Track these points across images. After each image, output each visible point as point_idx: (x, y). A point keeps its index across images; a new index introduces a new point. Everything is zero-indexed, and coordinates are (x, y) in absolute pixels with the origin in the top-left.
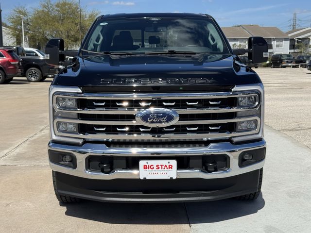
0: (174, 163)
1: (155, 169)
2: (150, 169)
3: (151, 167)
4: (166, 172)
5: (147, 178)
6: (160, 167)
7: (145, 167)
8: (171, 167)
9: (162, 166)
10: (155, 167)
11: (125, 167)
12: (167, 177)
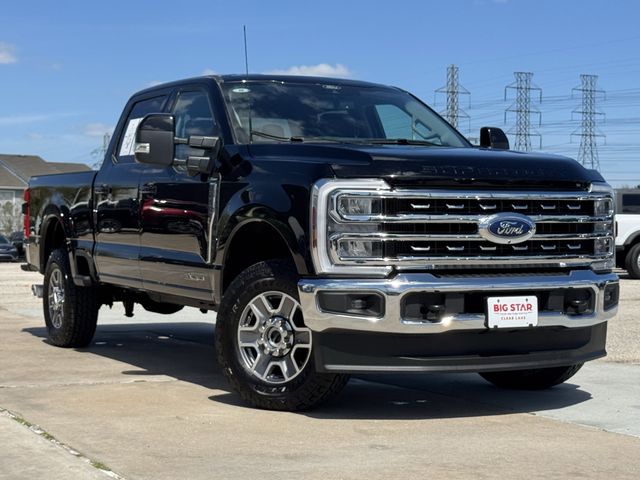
0: (533, 300)
1: (509, 311)
2: (503, 312)
3: (503, 308)
4: (523, 315)
5: (499, 327)
6: (516, 307)
7: (496, 308)
8: (529, 307)
9: (518, 305)
10: (510, 308)
11: (462, 311)
12: (524, 324)
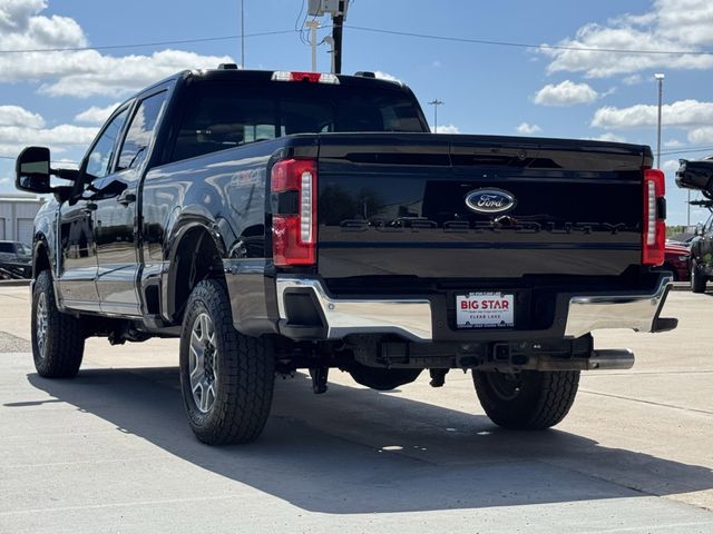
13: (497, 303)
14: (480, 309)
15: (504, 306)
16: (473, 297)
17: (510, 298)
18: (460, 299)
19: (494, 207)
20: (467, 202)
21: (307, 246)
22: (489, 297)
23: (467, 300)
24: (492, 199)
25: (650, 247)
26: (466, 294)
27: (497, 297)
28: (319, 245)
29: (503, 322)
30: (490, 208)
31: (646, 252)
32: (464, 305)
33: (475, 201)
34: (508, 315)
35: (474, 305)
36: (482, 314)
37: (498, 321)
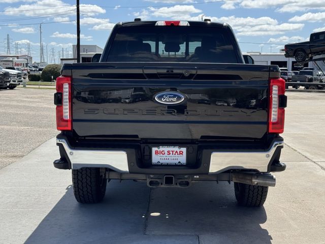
13: (177, 152)
14: (166, 155)
15: (180, 154)
16: (161, 149)
17: (184, 150)
18: (154, 149)
19: (172, 101)
20: (156, 99)
21: (67, 121)
22: (171, 149)
23: (159, 150)
24: (170, 97)
25: (273, 123)
26: (158, 147)
27: (176, 149)
28: (73, 120)
29: (179, 162)
30: (169, 102)
31: (271, 126)
32: (157, 153)
33: (160, 98)
34: (183, 159)
35: (162, 153)
36: (167, 158)
37: (177, 162)
